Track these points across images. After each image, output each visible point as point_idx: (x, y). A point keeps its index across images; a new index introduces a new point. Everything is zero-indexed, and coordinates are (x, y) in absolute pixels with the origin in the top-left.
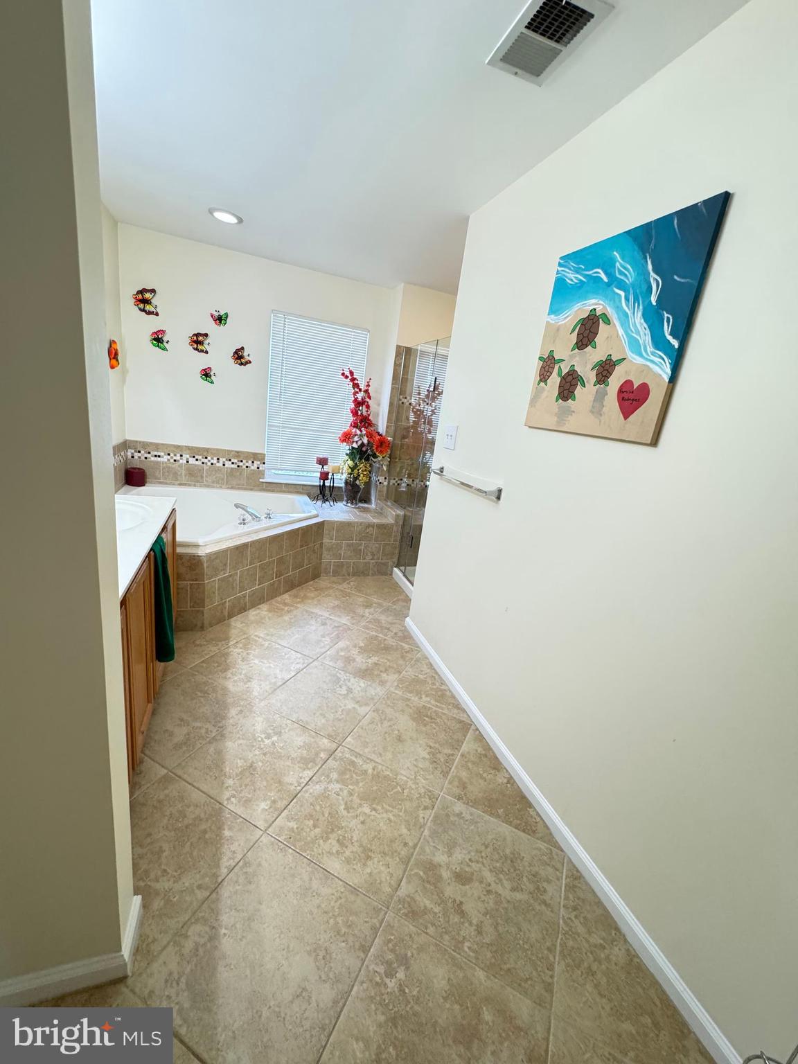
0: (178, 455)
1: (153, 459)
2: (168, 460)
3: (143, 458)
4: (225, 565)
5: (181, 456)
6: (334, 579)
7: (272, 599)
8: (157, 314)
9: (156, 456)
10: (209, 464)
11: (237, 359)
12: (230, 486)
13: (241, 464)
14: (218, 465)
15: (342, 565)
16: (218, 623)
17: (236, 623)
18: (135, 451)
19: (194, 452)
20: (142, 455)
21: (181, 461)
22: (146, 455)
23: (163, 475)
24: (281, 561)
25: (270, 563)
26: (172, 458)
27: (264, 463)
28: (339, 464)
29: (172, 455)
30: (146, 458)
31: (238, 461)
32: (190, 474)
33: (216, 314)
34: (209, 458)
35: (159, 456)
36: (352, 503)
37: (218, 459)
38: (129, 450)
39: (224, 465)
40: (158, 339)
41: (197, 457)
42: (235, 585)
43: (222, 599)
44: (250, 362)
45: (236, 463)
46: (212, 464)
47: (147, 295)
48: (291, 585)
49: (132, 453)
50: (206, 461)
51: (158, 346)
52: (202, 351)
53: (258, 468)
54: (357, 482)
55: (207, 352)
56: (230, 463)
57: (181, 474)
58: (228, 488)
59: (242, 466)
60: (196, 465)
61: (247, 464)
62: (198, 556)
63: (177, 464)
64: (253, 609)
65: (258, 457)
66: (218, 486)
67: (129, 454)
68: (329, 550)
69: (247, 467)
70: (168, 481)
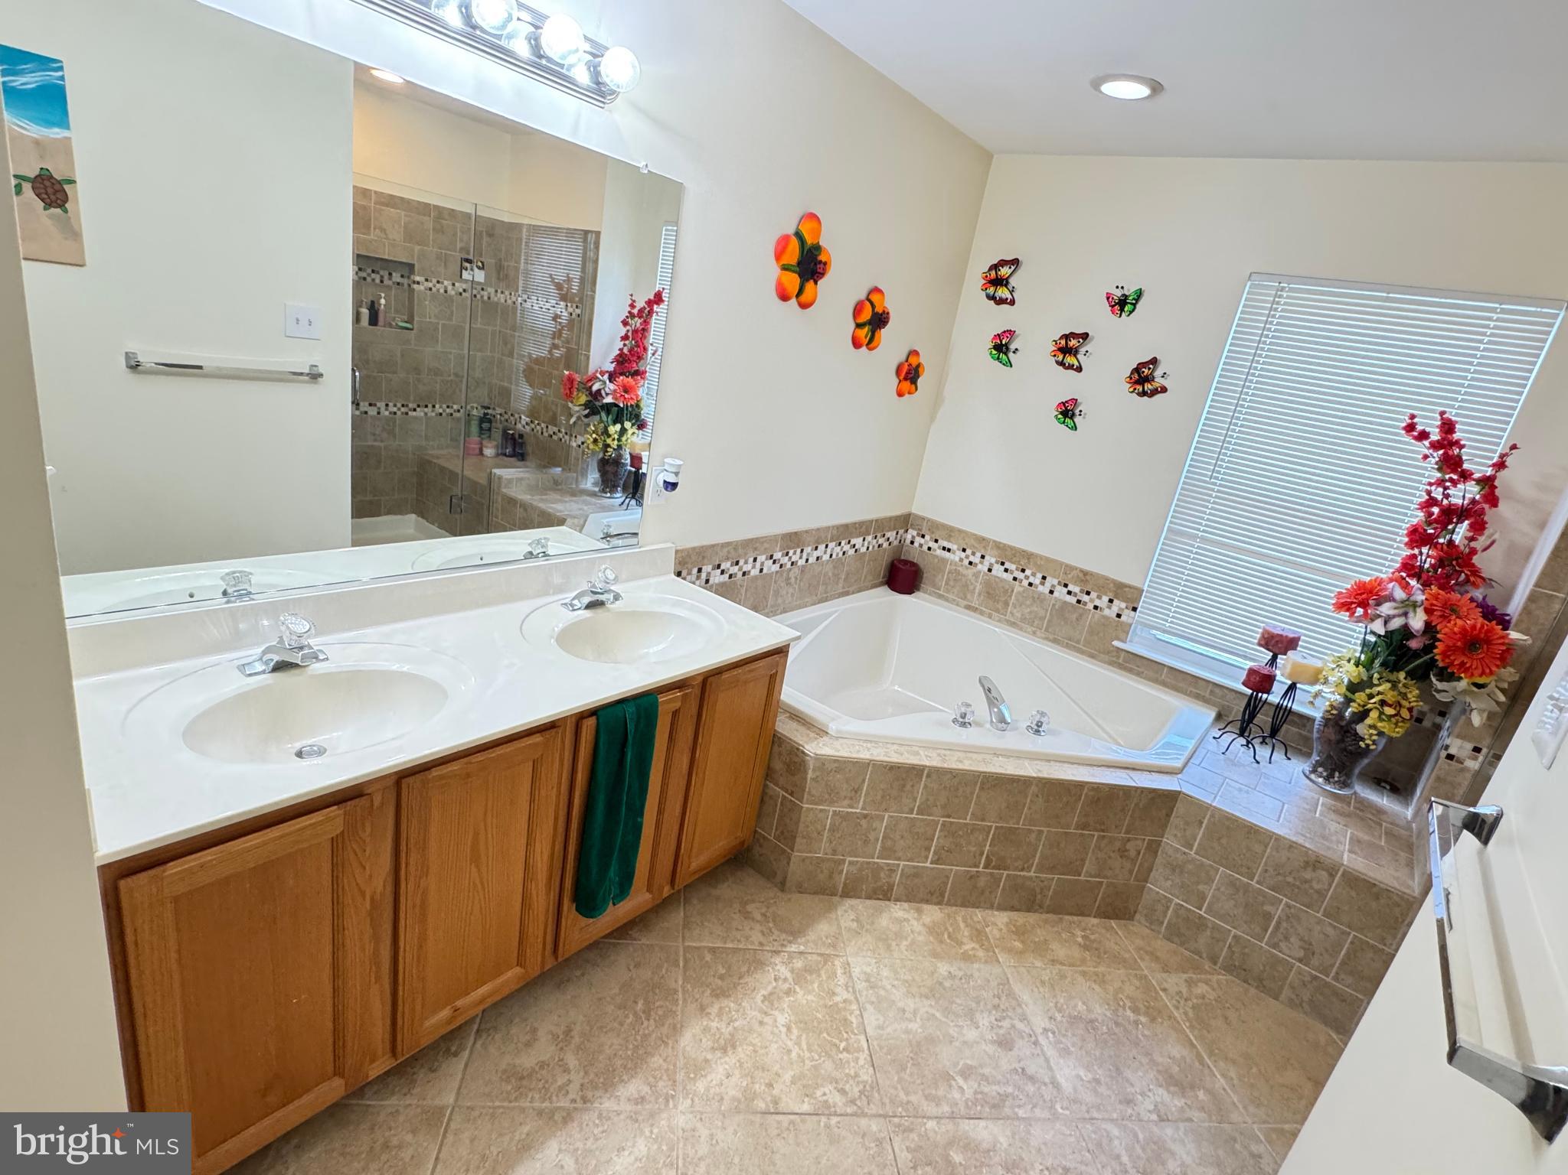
0: (979, 555)
1: (939, 552)
2: (961, 560)
3: (925, 548)
4: (857, 791)
5: (983, 557)
6: (1162, 946)
7: (963, 905)
8: (1012, 303)
9: (944, 548)
10: (1025, 583)
11: (1137, 382)
12: (1051, 637)
13: (1085, 598)
14: (1041, 588)
15: (1200, 924)
16: (815, 893)
17: (848, 913)
18: (918, 535)
19: (1007, 554)
20: (926, 542)
21: (980, 566)
22: (932, 544)
23: (947, 584)
24: (1007, 836)
25: (974, 829)
26: (967, 557)
27: (1135, 609)
28: (1319, 664)
29: (969, 552)
30: (929, 549)
31: (1082, 591)
32: (988, 593)
33: (1118, 293)
34: (1028, 572)
35: (949, 550)
36: (1327, 779)
37: (1044, 578)
38: (910, 531)
39: (1051, 592)
40: (1002, 347)
41: (1007, 565)
42: (872, 836)
43: (834, 852)
44: (1164, 390)
45: (1076, 595)
46: (1030, 584)
47: (1005, 271)
48: (1025, 900)
49: (913, 537)
50: (1021, 576)
51: (998, 358)
52: (1071, 367)
53: (1119, 616)
54: (1361, 729)
55: (1079, 369)
56: (1065, 590)
57: (974, 589)
58: (1047, 639)
59: (1085, 604)
60: (1002, 580)
61: (1097, 603)
62: (803, 752)
63: (972, 570)
64: (906, 905)
65: (1128, 595)
66: (1030, 629)
67: (909, 537)
68: (1175, 868)
69: (1096, 608)
70: (951, 596)
